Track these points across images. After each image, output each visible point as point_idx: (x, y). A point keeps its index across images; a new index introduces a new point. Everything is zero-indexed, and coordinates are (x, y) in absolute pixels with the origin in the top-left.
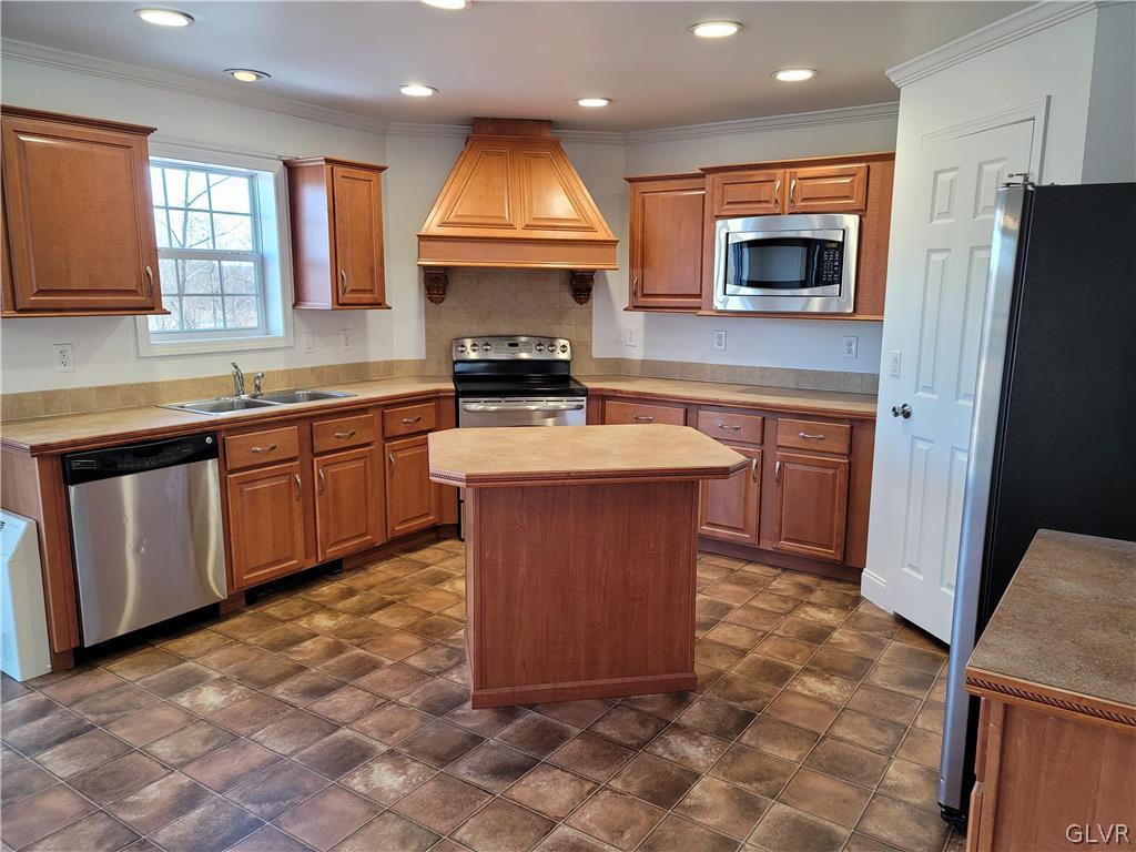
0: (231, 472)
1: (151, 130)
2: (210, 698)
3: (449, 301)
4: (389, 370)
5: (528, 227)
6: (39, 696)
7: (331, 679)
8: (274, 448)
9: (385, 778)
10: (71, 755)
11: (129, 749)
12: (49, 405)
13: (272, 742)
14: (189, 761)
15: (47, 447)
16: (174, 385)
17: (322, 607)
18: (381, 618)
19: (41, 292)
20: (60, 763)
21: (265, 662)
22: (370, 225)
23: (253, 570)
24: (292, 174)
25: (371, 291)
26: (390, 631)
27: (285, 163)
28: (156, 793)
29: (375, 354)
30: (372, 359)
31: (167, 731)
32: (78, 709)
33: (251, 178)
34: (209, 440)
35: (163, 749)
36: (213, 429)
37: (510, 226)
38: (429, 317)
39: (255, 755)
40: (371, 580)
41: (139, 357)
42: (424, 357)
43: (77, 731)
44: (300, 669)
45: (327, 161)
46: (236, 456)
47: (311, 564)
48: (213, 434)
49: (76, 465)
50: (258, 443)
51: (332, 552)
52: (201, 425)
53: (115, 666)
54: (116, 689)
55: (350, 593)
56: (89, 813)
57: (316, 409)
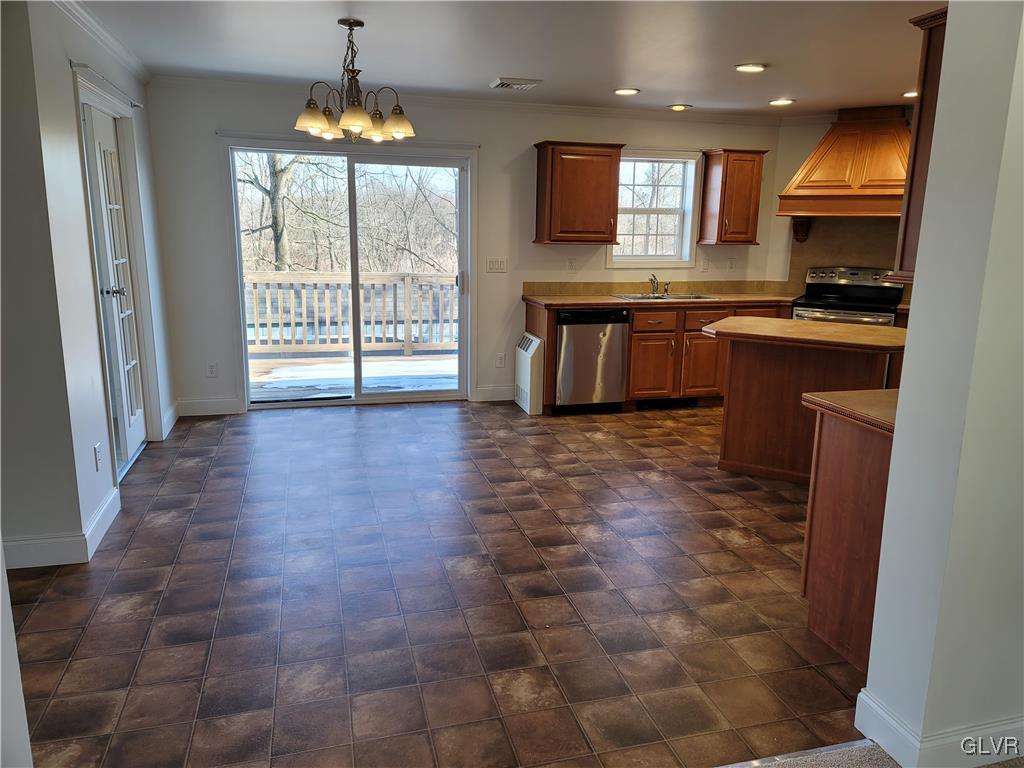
0: (636, 332)
1: (623, 145)
2: (599, 436)
3: (810, 241)
4: (761, 286)
5: (863, 187)
6: (534, 421)
7: (656, 443)
8: (660, 323)
9: (654, 477)
10: (537, 439)
11: (559, 443)
12: (563, 288)
13: (615, 455)
14: (579, 451)
15: (551, 305)
16: (622, 285)
17: (674, 419)
18: (701, 429)
19: (561, 232)
20: (532, 441)
21: (630, 431)
22: (750, 191)
23: (640, 390)
24: (707, 161)
25: (746, 233)
26: (702, 434)
27: (704, 153)
28: (561, 456)
29: (752, 275)
30: (749, 279)
31: (575, 441)
32: (546, 428)
33: (685, 163)
34: (625, 312)
35: (571, 446)
36: (629, 307)
37: (849, 187)
38: (795, 252)
39: (605, 457)
40: (710, 413)
41: (606, 269)
42: (787, 280)
43: (544, 433)
44: (645, 437)
45: (725, 151)
46: (639, 324)
47: (675, 396)
48: (628, 310)
49: (563, 315)
50: (652, 319)
51: (691, 392)
52: (622, 304)
53: (567, 418)
54: (563, 425)
55: (695, 416)
56: (536, 455)
57: (689, 303)
